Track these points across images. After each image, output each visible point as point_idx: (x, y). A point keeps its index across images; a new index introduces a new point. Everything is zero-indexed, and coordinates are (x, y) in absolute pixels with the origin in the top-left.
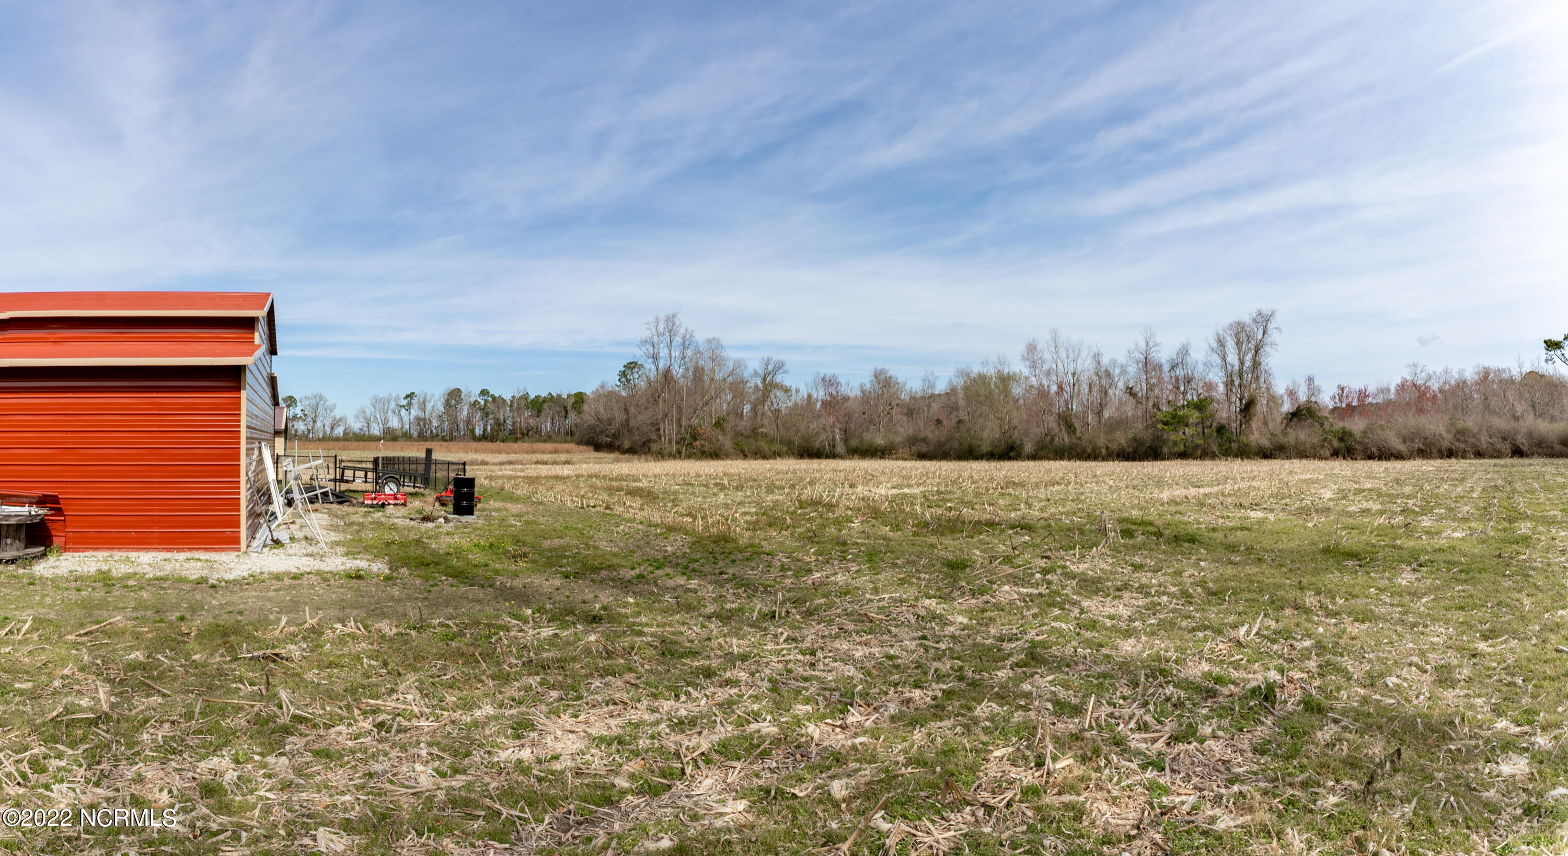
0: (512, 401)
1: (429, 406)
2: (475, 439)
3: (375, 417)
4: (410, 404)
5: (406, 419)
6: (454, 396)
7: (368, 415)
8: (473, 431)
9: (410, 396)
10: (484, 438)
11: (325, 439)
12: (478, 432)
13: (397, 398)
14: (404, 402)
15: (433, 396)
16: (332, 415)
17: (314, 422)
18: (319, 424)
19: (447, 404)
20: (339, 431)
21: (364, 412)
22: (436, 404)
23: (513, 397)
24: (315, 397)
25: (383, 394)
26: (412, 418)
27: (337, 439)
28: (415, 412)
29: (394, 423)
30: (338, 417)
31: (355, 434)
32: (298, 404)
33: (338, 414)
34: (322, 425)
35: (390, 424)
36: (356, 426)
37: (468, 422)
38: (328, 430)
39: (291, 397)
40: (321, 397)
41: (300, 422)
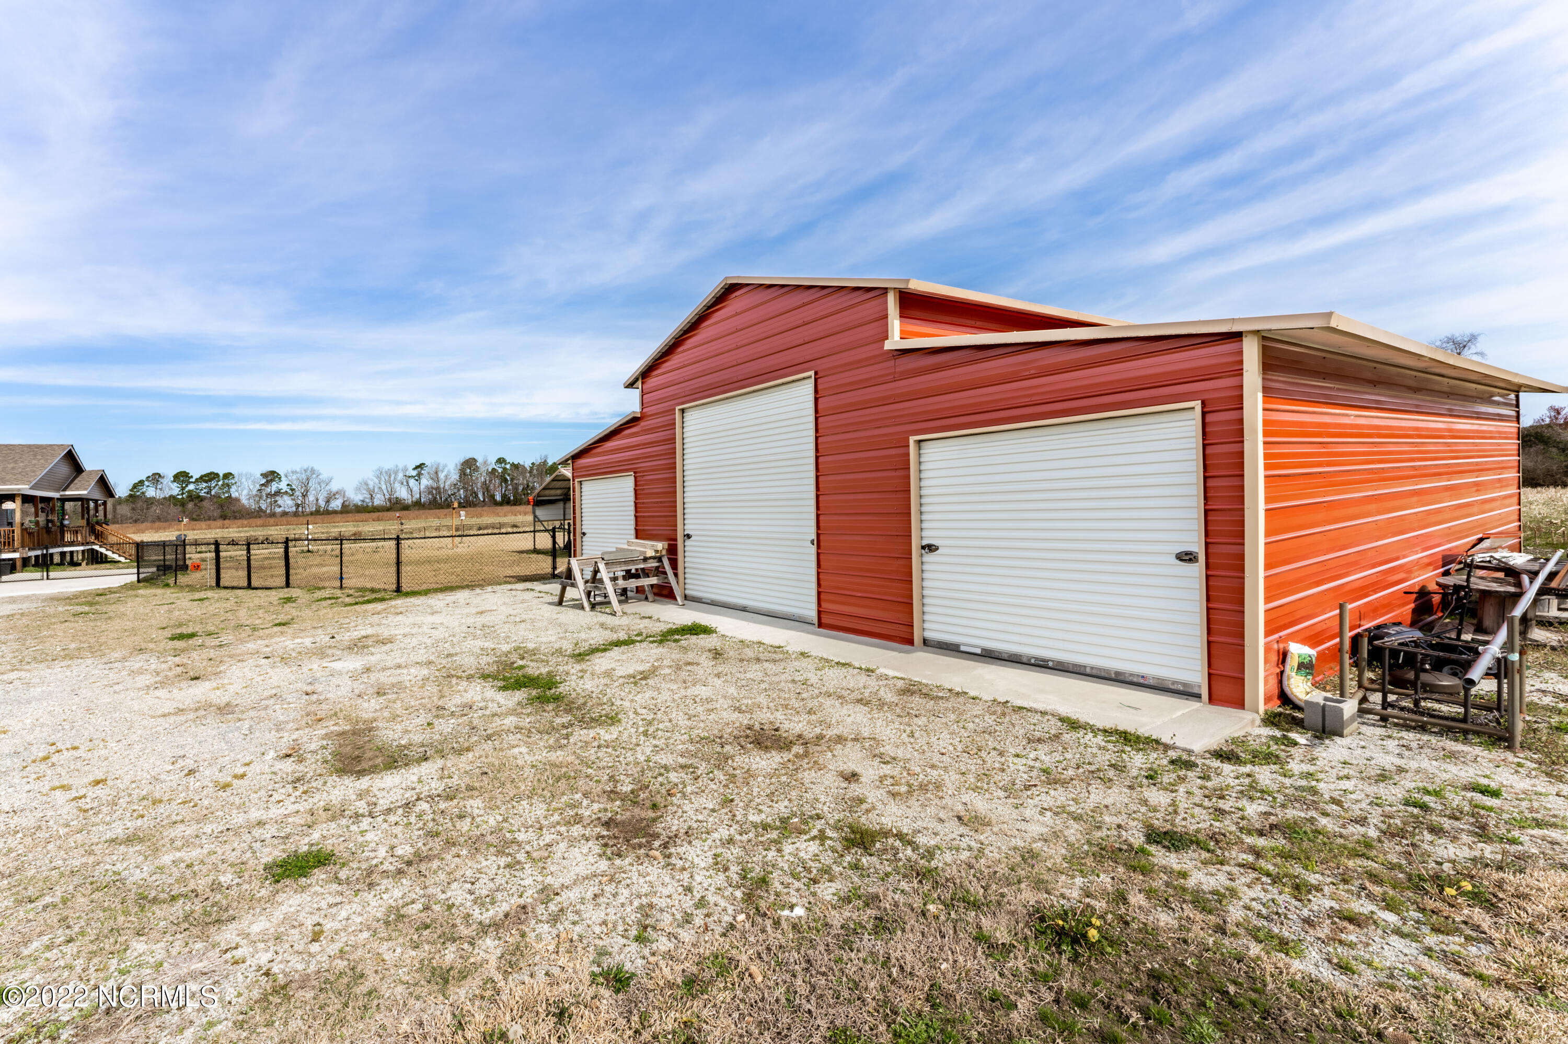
0: (532, 468)
1: (442, 476)
2: (497, 504)
3: (380, 488)
4: (419, 475)
5: (416, 489)
6: (469, 465)
7: (371, 487)
8: (493, 497)
9: (420, 466)
10: (506, 501)
11: (317, 512)
12: (498, 498)
13: (405, 469)
14: (414, 473)
15: (446, 466)
16: (328, 488)
17: (304, 496)
18: (311, 498)
19: (463, 473)
20: (336, 504)
21: (367, 484)
22: (450, 474)
23: (533, 464)
24: (305, 471)
25: (388, 465)
26: (422, 487)
27: (335, 512)
28: (425, 482)
29: (402, 493)
30: (334, 489)
31: (356, 506)
32: (283, 478)
33: (334, 487)
34: (316, 498)
35: (397, 495)
36: (357, 498)
37: (486, 488)
38: (322, 503)
39: (273, 472)
40: (313, 471)
41: (286, 497)
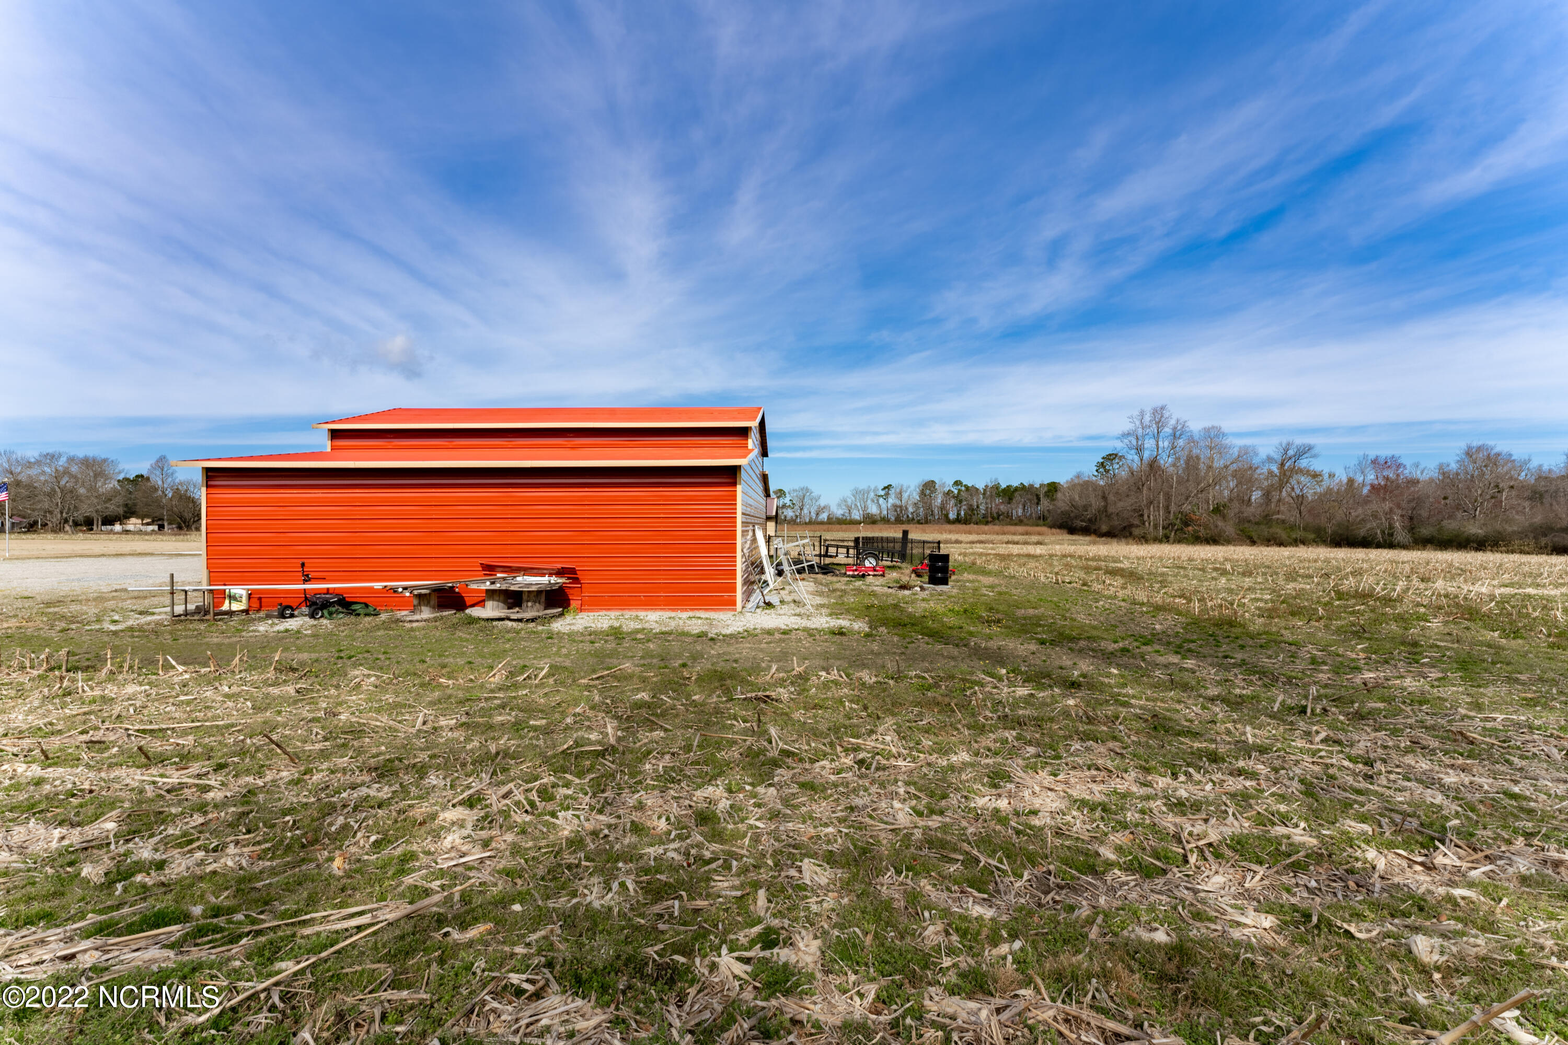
0: (985, 490)
1: (905, 496)
2: (949, 522)
3: (856, 505)
4: (887, 494)
5: (884, 506)
6: (929, 487)
7: (849, 503)
8: (947, 516)
9: (888, 488)
10: (958, 521)
11: (810, 523)
12: (952, 516)
13: (876, 489)
14: (882, 493)
15: (909, 487)
16: (817, 503)
17: (801, 509)
18: (805, 511)
19: (922, 493)
20: (824, 516)
21: (845, 501)
22: (912, 494)
23: (986, 486)
24: (802, 489)
25: (863, 486)
26: (889, 505)
27: (822, 523)
28: (892, 500)
29: (873, 510)
30: (822, 505)
31: (838, 519)
32: (787, 495)
33: (822, 503)
34: (809, 512)
35: (869, 511)
36: (839, 512)
37: (943, 507)
38: (814, 516)
39: (781, 490)
40: (807, 490)
41: (789, 510)
